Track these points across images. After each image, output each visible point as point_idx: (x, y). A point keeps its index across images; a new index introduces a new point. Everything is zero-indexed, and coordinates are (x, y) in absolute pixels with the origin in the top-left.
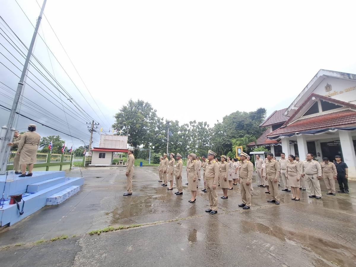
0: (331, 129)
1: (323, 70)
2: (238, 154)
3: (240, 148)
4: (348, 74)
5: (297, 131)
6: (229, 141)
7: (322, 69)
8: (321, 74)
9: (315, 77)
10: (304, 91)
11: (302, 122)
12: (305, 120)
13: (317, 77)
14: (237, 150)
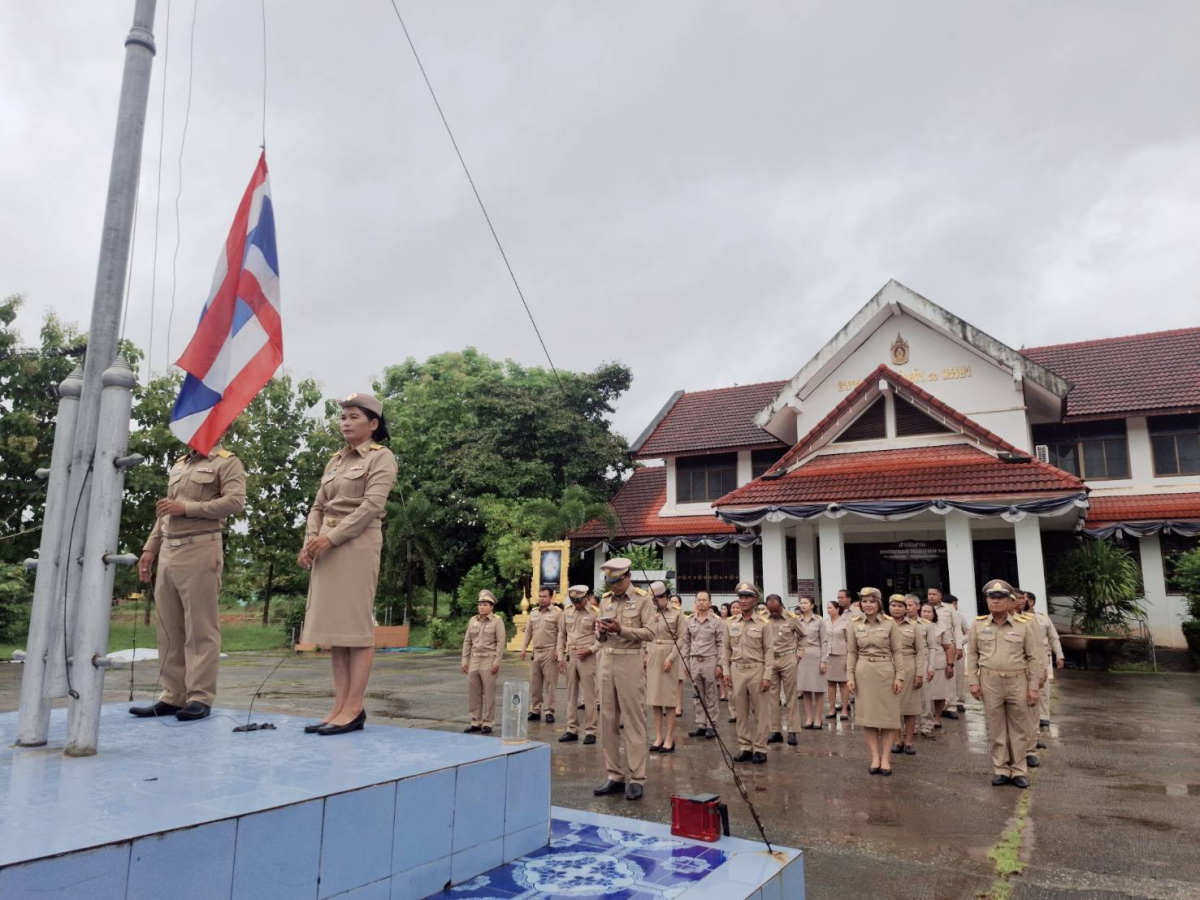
0: (936, 505)
1: (899, 284)
2: (543, 580)
3: (558, 552)
4: (963, 324)
5: (833, 500)
6: (469, 509)
7: (896, 282)
8: (890, 298)
9: (872, 300)
10: (834, 343)
11: (835, 465)
12: (847, 460)
13: (878, 303)
14: (538, 561)
